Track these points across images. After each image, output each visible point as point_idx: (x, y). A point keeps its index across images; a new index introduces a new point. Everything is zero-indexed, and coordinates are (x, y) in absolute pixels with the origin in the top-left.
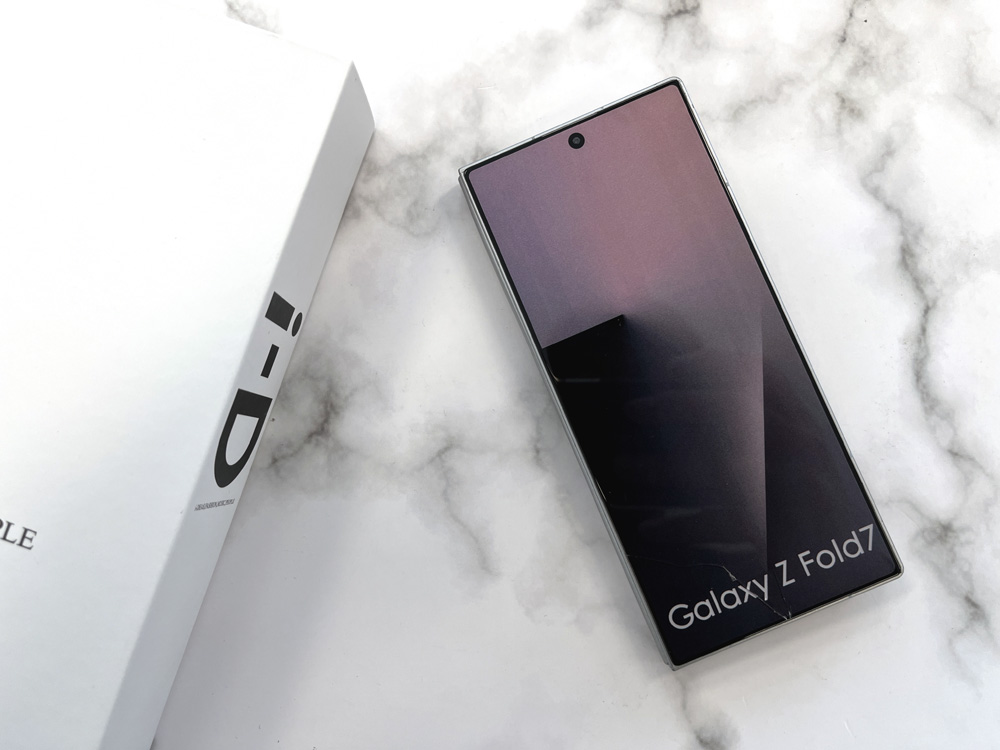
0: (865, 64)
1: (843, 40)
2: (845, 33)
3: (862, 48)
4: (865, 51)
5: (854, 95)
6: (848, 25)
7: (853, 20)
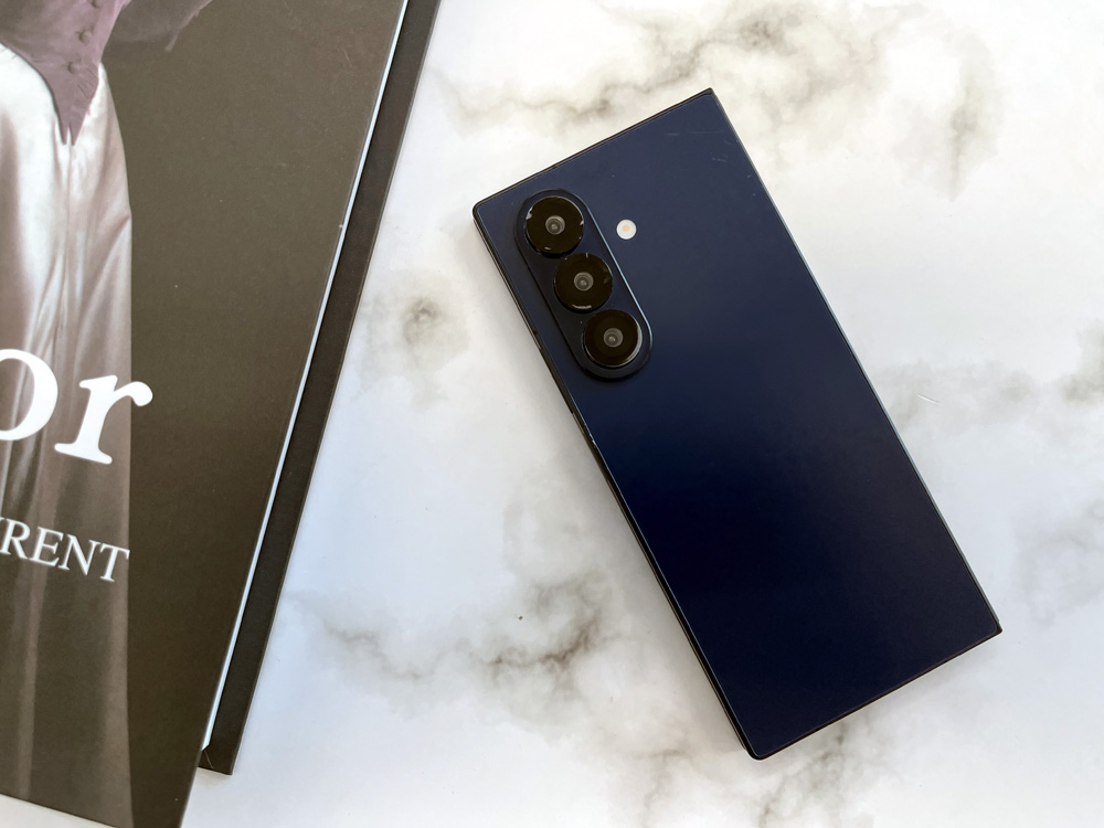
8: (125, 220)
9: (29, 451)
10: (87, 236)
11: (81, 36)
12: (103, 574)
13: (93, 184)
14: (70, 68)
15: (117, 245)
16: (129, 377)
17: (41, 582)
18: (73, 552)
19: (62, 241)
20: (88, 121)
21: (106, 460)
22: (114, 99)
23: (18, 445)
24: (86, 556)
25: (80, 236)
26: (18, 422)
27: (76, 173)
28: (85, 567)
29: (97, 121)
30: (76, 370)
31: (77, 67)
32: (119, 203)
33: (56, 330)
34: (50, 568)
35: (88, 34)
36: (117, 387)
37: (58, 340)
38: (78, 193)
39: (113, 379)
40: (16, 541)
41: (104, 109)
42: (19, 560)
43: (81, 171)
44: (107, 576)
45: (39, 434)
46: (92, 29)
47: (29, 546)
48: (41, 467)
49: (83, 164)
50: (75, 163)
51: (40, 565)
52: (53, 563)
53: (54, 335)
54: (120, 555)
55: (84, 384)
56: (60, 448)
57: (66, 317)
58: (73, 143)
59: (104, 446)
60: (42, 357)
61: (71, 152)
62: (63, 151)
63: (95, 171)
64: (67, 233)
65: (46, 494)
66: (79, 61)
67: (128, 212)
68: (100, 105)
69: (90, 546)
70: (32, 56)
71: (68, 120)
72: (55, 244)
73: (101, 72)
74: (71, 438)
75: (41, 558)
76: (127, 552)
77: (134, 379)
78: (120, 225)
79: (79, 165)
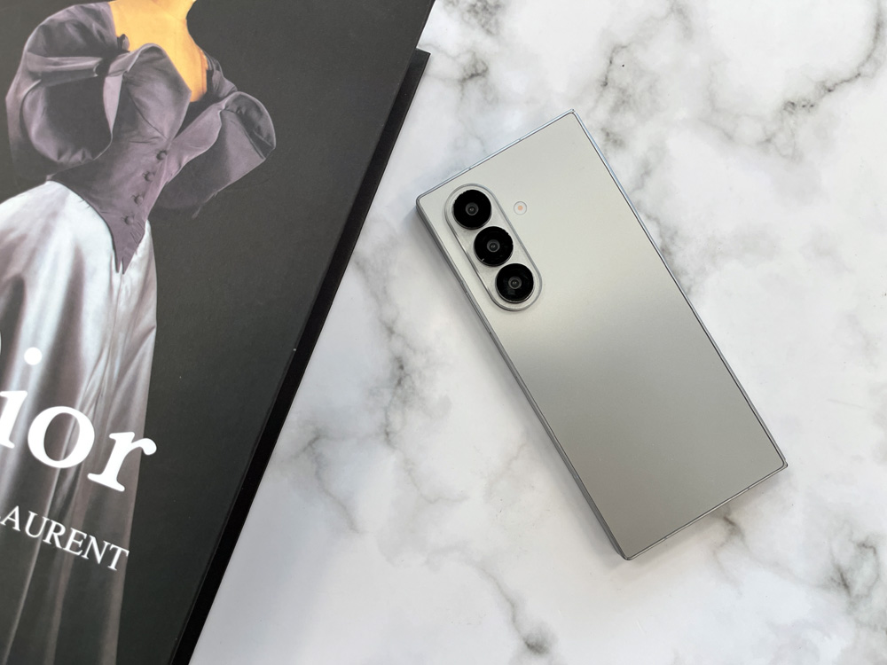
0: (623, 102)
1: (605, 84)
2: (606, 78)
3: (620, 89)
4: (623, 91)
5: (616, 129)
6: (608, 72)
7: (613, 67)
8: (153, 328)
9: (70, 476)
10: (126, 335)
11: (136, 200)
12: (110, 565)
13: (134, 301)
14: (126, 220)
15: (144, 345)
16: (142, 435)
17: (69, 565)
18: (92, 547)
19: (109, 337)
20: (135, 259)
21: (121, 488)
22: (154, 246)
23: (64, 472)
24: (100, 552)
25: (122, 336)
26: (66, 455)
27: (123, 292)
28: (99, 558)
29: (142, 259)
30: (108, 425)
31: (131, 221)
32: (149, 317)
33: (98, 397)
34: (76, 556)
35: (141, 198)
36: (134, 440)
37: (99, 404)
38: (123, 307)
39: (131, 435)
40: (56, 535)
41: (147, 252)
42: (56, 549)
43: (127, 292)
44: (113, 567)
45: (79, 466)
46: (144, 196)
47: (64, 540)
48: (77, 489)
49: (129, 288)
50: (123, 286)
51: (69, 553)
52: (78, 553)
53: (96, 401)
54: (123, 553)
55: (112, 436)
56: (92, 477)
57: (105, 389)
58: (123, 273)
59: (120, 479)
60: (87, 415)
61: (121, 278)
62: (116, 277)
63: (136, 293)
64: (113, 333)
65: (79, 506)
66: (133, 217)
67: (155, 323)
68: (145, 249)
69: (103, 545)
70: (101, 208)
71: (122, 257)
72: (104, 339)
73: (147, 226)
74: (99, 471)
75: (71, 549)
76: (127, 552)
77: (145, 436)
78: (149, 331)
79: (126, 288)
